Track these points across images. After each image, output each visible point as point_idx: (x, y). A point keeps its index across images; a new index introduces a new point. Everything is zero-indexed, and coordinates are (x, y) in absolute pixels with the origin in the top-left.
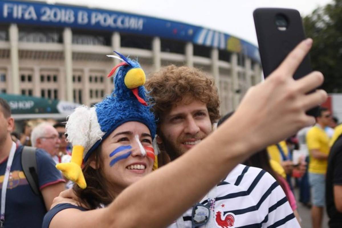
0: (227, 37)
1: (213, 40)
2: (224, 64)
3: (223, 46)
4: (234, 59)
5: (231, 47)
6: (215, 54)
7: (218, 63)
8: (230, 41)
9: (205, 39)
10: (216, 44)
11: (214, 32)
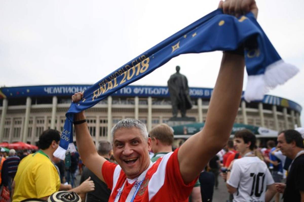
0: (281, 99)
1: (273, 101)
2: (280, 113)
3: (278, 104)
4: (285, 110)
5: (283, 104)
6: (275, 108)
7: (276, 113)
8: (282, 101)
9: (269, 100)
10: (275, 103)
11: (274, 97)
